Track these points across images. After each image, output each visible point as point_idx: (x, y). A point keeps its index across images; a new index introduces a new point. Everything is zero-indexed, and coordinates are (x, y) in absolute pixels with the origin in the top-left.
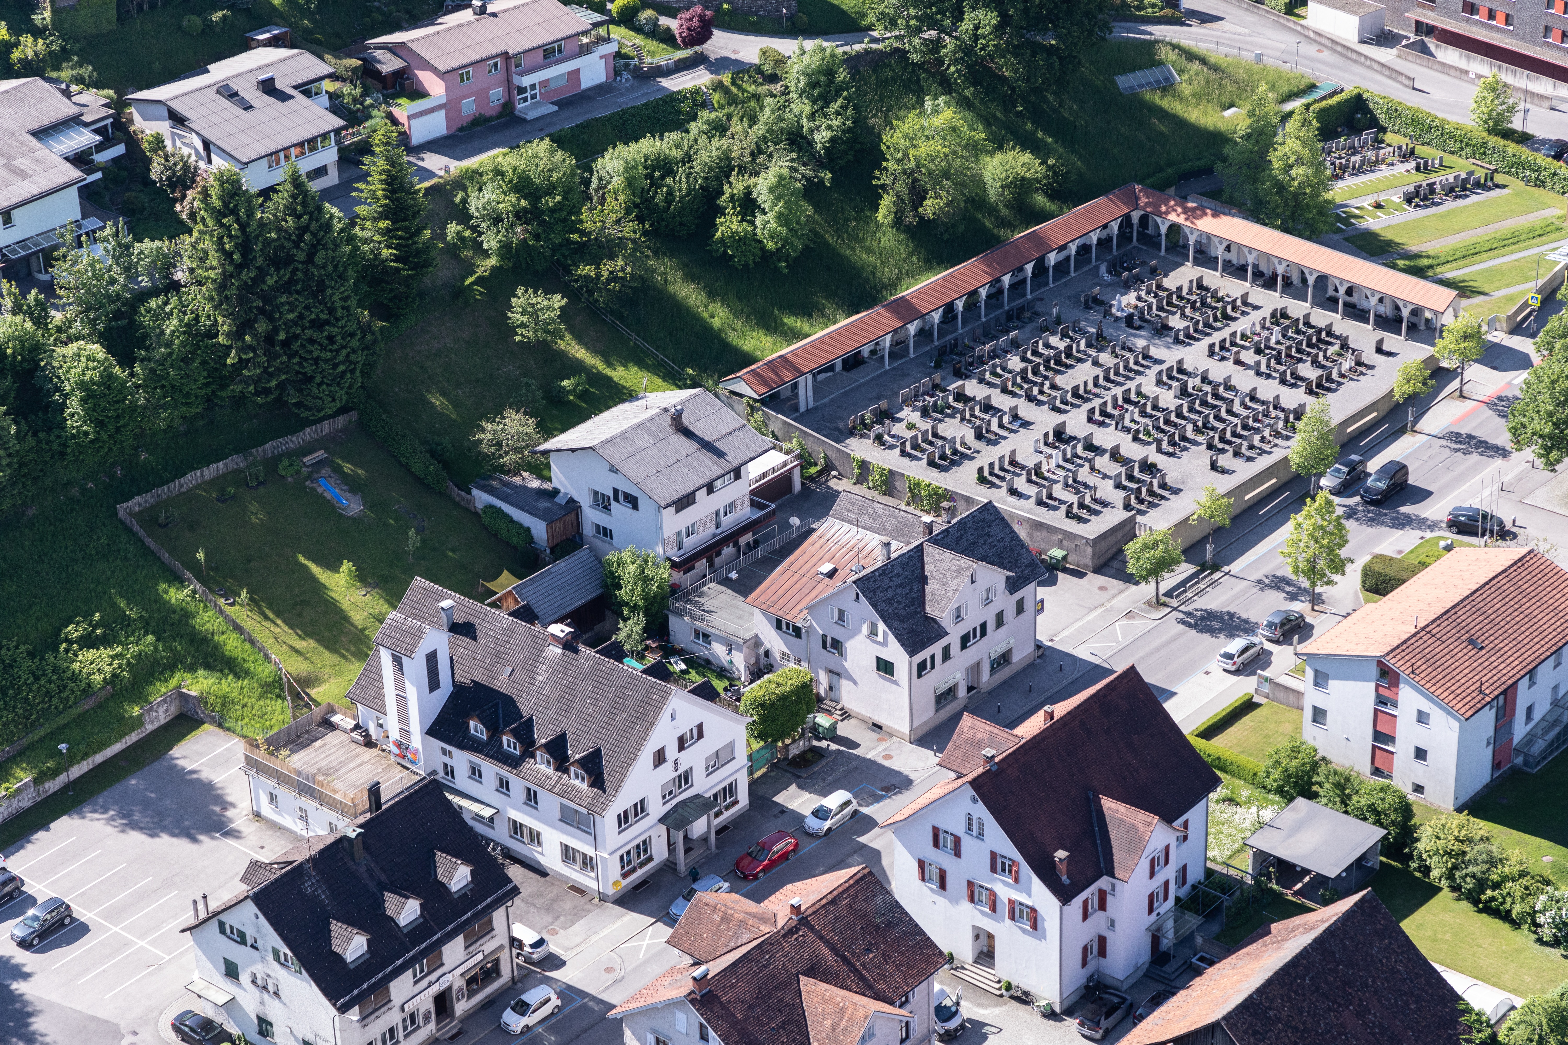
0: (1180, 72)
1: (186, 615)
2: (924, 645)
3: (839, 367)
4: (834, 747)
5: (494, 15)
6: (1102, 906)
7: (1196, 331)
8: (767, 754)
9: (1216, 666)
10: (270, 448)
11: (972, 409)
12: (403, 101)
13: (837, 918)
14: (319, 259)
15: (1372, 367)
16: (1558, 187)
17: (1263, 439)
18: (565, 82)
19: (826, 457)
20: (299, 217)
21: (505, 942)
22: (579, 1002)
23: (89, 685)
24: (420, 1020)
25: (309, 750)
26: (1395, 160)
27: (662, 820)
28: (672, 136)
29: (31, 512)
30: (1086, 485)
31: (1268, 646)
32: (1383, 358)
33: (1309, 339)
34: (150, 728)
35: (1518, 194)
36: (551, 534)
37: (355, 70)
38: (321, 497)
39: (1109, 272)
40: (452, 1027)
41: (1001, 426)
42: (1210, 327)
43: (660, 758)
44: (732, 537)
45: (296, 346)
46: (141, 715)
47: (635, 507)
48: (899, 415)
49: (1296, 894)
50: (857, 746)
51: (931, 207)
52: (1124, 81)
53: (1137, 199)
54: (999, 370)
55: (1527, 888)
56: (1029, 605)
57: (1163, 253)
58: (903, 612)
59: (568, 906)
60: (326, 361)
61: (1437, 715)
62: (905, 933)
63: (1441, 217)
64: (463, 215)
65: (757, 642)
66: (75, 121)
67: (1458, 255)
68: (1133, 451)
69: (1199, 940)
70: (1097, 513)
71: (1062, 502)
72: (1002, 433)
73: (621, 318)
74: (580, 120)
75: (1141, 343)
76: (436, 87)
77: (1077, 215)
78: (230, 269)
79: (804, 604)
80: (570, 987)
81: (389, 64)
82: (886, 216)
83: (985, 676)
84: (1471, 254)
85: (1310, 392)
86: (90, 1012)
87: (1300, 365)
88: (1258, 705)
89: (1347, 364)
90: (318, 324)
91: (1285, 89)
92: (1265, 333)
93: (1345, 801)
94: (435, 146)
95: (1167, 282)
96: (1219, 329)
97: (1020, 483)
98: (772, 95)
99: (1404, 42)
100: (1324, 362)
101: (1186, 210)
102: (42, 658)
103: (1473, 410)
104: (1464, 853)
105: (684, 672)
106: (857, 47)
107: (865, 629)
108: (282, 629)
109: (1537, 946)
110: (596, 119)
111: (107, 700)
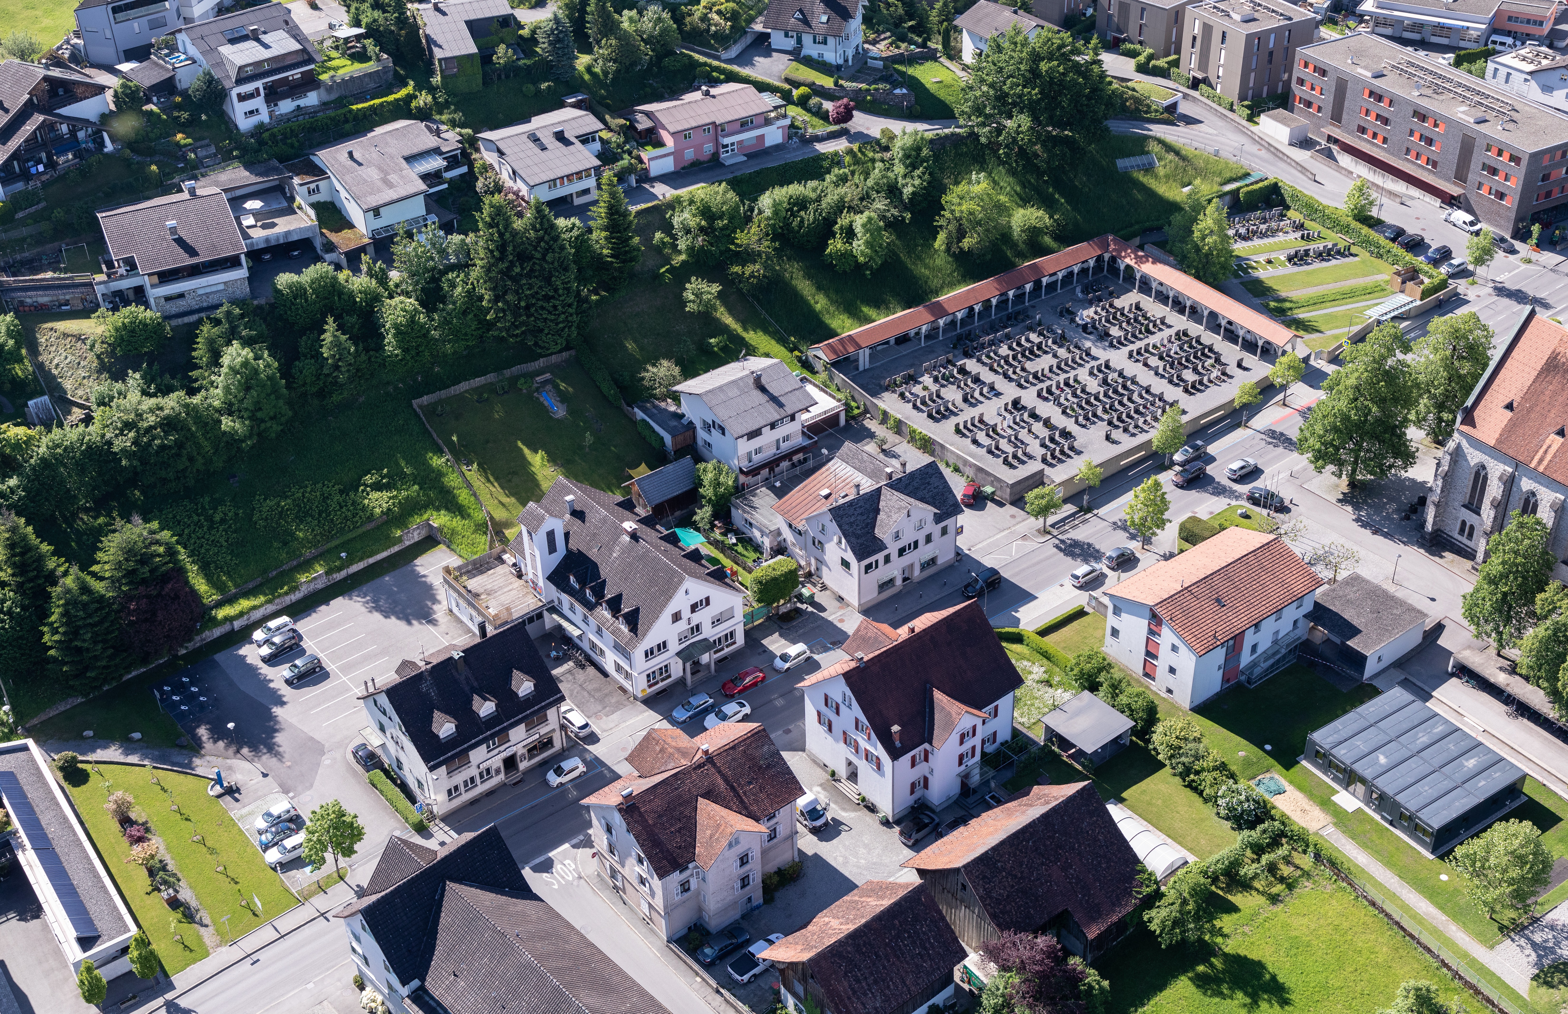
0: (1160, 159)
1: (440, 474)
2: (869, 555)
3: (892, 341)
4: (810, 609)
5: (714, 97)
6: (926, 759)
7: (1126, 339)
8: (765, 610)
9: (1068, 582)
10: (516, 370)
11: (966, 380)
12: (649, 148)
13: (733, 759)
14: (549, 257)
15: (1231, 377)
16: (1390, 260)
17: (1145, 421)
18: (754, 142)
19: (865, 405)
20: (537, 231)
21: (557, 727)
22: (599, 769)
23: (372, 514)
24: (493, 772)
25: (485, 576)
26: (1290, 229)
27: (678, 654)
28: (812, 184)
29: (361, 400)
30: (1022, 442)
31: (1106, 570)
32: (1240, 371)
33: (1196, 353)
34: (408, 543)
35: (1363, 262)
36: (674, 443)
37: (621, 126)
38: (542, 404)
39: (1082, 292)
40: (515, 777)
41: (981, 394)
42: (1136, 337)
43: (677, 617)
44: (788, 456)
45: (533, 310)
46: (401, 536)
47: (723, 434)
48: (921, 379)
49: (1069, 756)
50: (823, 609)
51: (967, 243)
52: (1122, 163)
53: (1108, 245)
54: (992, 354)
55: (1215, 779)
56: (951, 530)
57: (1121, 281)
58: (859, 532)
59: (613, 700)
60: (551, 321)
61: (1183, 649)
62: (778, 773)
63: (1308, 273)
64: (668, 228)
65: (779, 533)
66: (437, 151)
67: (1311, 302)
68: (1060, 421)
69: (993, 784)
70: (1023, 462)
71: (1003, 452)
72: (981, 399)
73: (758, 301)
74: (757, 168)
75: (1088, 344)
76: (669, 141)
77: (1068, 254)
78: (492, 261)
79: (805, 516)
80: (597, 758)
81: (643, 124)
82: (940, 246)
83: (917, 572)
84: (1318, 302)
85: (1186, 391)
86: (311, 734)
87: (1185, 371)
88: (1086, 614)
89: (1215, 373)
90: (547, 298)
91: (1228, 175)
92: (1169, 345)
93: (1114, 696)
94: (666, 179)
95: (1118, 303)
96: (1141, 339)
97: (981, 437)
98: (883, 161)
99: (1318, 148)
100: (1201, 371)
101: (1137, 257)
102: (347, 495)
103: (1290, 414)
104: (1181, 748)
105: (734, 545)
106: (947, 131)
107: (835, 539)
108: (497, 489)
109: (1216, 818)
110: (767, 169)
111: (383, 524)
